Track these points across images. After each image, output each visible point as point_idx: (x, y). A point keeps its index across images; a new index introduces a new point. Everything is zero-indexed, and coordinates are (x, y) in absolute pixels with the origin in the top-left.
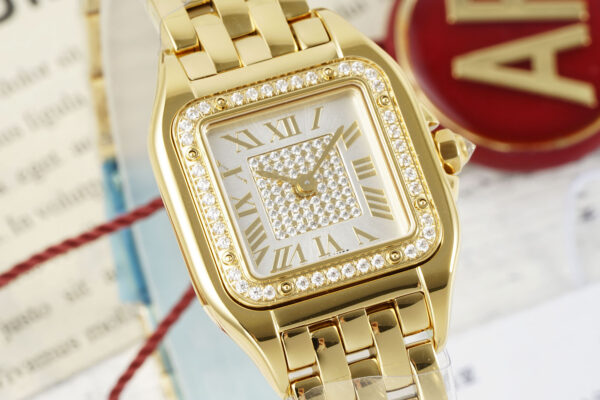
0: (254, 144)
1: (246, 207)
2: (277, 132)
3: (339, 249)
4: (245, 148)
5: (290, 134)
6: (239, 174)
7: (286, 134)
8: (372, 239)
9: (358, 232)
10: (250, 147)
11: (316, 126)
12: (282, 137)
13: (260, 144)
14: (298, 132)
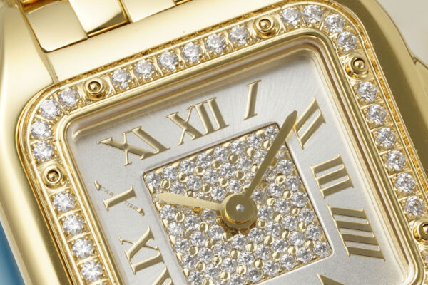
0: (153, 150)
2: (190, 129)
5: (211, 130)
7: (202, 128)
10: (148, 155)
11: (251, 114)
12: (198, 135)
13: (162, 149)
14: (223, 125)
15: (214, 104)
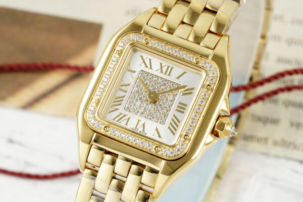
0: (149, 66)
1: (124, 88)
2: (161, 69)
3: (144, 130)
4: (144, 66)
5: (165, 74)
6: (133, 74)
7: (164, 72)
8: (159, 136)
9: (157, 129)
10: (146, 66)
11: (178, 78)
12: (162, 72)
13: (151, 68)
14: (169, 75)
15: (172, 68)
